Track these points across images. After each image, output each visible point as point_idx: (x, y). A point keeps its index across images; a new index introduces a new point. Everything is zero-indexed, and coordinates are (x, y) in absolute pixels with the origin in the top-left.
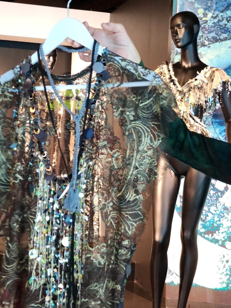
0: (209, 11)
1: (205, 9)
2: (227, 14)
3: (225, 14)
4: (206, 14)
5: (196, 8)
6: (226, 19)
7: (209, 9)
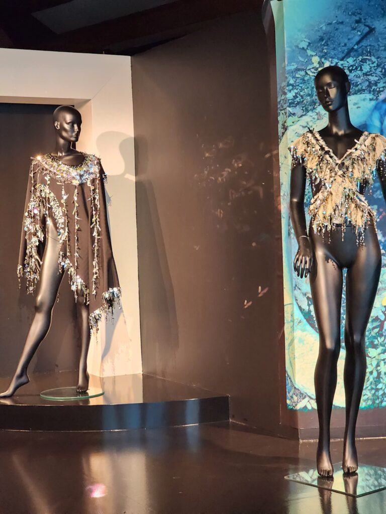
0: (326, 59)
1: (321, 57)
2: (348, 62)
3: (346, 62)
4: (323, 63)
5: (309, 55)
6: (347, 68)
7: (326, 56)
